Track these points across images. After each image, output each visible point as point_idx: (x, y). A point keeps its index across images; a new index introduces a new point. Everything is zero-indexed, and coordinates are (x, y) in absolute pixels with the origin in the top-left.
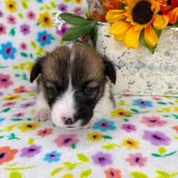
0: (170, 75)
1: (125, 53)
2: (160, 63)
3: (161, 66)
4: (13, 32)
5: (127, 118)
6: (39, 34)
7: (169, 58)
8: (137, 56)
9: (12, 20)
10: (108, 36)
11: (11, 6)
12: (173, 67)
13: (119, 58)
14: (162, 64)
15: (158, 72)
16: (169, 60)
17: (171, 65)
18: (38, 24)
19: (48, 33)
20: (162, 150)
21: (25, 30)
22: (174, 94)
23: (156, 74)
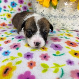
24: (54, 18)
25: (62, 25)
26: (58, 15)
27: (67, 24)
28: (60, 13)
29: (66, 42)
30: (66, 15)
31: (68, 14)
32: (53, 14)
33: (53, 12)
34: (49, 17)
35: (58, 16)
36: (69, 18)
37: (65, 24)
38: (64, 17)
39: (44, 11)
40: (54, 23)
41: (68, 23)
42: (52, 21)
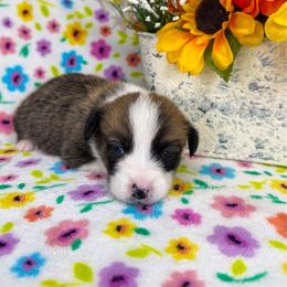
0: (259, 124)
1: (182, 83)
2: (240, 103)
3: (242, 108)
4: (25, 51)
5: (186, 196)
6: (65, 55)
7: (257, 94)
8: (201, 90)
9: (25, 33)
10: (158, 56)
11: (25, 12)
12: (263, 110)
13: (173, 92)
14: (244, 104)
15: (237, 119)
16: (257, 98)
17: (260, 107)
18: (63, 40)
19: (78, 54)
20: (239, 268)
21: (44, 48)
22: (266, 159)
23: (234, 122)
24: (221, 114)
25: (252, 145)
26: (236, 105)
27: (274, 142)
28: (243, 95)
29: (271, 221)
30: (268, 106)
31: (277, 103)
32: (218, 98)
33: (216, 92)
34: (200, 109)
35: (238, 108)
36: (280, 119)
37: (267, 140)
38: (259, 112)
39: (183, 87)
40: (220, 135)
41: (278, 137)
42: (215, 127)
